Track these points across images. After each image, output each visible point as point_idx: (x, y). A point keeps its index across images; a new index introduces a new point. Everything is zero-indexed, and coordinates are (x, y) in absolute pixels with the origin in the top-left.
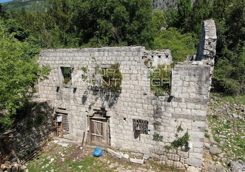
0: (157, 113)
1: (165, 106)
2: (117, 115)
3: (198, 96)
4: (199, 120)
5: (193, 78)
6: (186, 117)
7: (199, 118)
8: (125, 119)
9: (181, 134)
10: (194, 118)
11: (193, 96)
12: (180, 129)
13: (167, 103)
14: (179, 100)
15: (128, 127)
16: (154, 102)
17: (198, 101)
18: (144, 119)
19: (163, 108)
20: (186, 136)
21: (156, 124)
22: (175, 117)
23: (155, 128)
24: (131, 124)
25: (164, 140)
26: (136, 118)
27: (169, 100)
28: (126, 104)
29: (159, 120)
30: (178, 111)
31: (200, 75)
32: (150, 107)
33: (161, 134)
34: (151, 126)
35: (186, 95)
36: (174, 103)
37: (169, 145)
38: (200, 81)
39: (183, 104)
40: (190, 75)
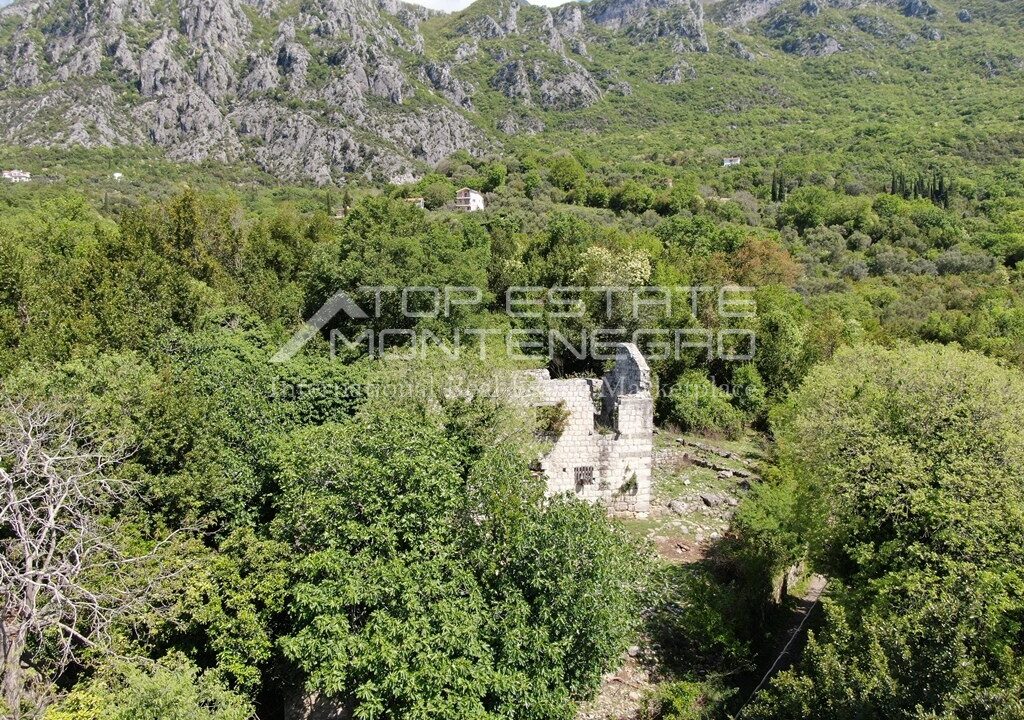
0: (604, 455)
1: (613, 445)
2: (555, 465)
3: (644, 431)
4: (646, 456)
5: (639, 412)
6: (633, 455)
7: (645, 454)
8: (564, 470)
9: (629, 476)
10: (641, 455)
11: (640, 430)
12: (627, 469)
13: (614, 442)
14: (626, 436)
15: (568, 480)
16: (600, 442)
17: (643, 436)
18: (588, 465)
19: (609, 448)
20: (634, 477)
21: (602, 469)
22: (622, 456)
23: (601, 475)
24: (572, 475)
25: (612, 487)
26: (579, 465)
27: (616, 439)
28: (567, 449)
29: (605, 463)
30: (625, 449)
31: (645, 408)
32: (597, 449)
33: (608, 480)
34: (596, 474)
35: (633, 431)
36: (621, 441)
37: (616, 492)
38: (644, 414)
39: (630, 441)
40: (635, 409)
